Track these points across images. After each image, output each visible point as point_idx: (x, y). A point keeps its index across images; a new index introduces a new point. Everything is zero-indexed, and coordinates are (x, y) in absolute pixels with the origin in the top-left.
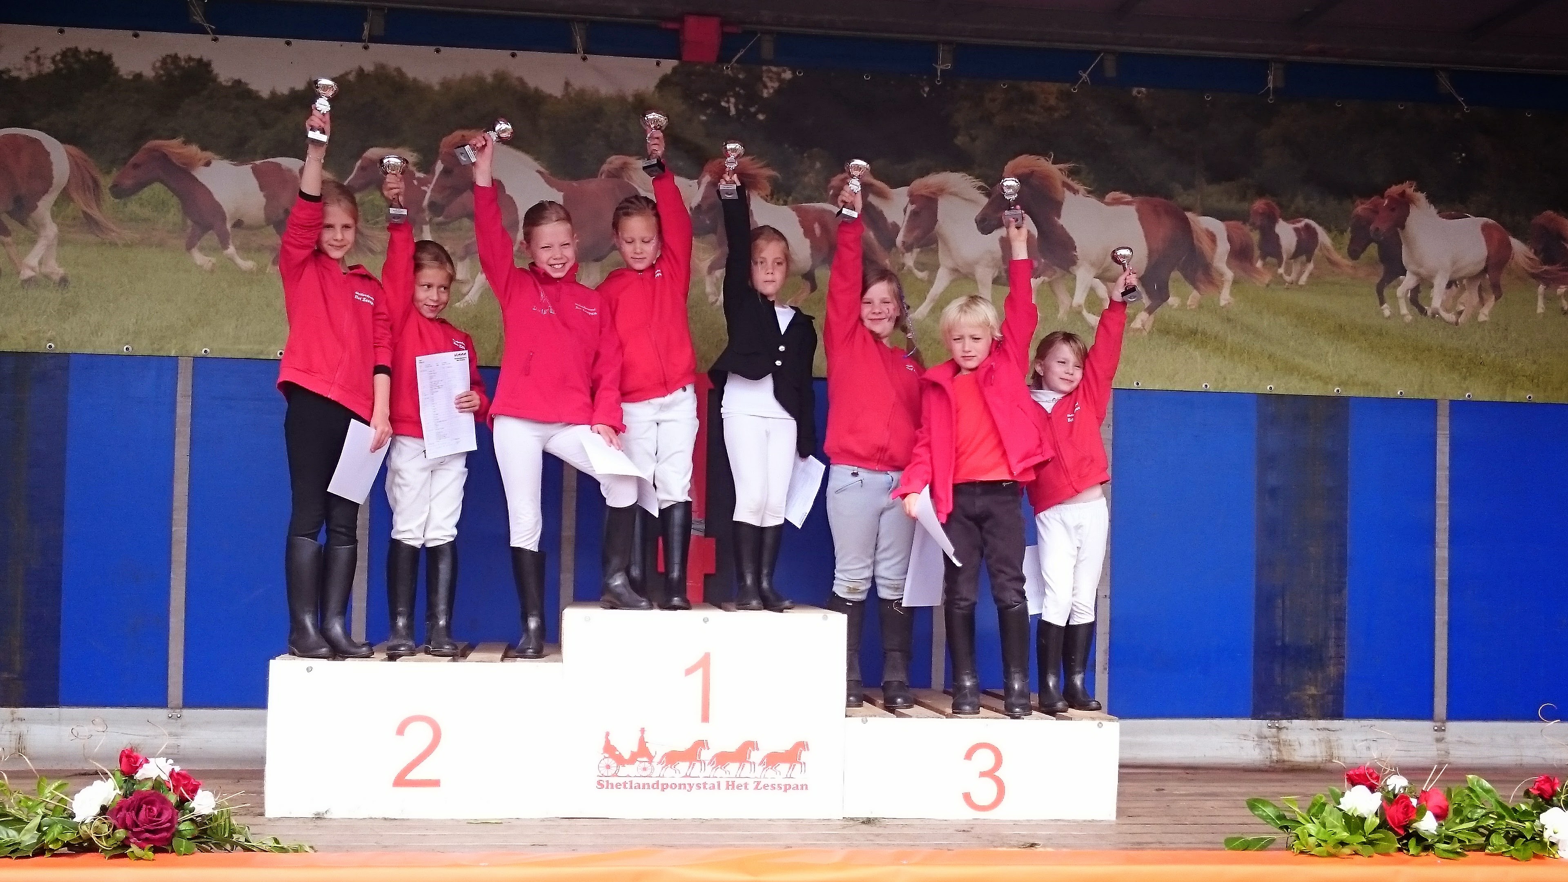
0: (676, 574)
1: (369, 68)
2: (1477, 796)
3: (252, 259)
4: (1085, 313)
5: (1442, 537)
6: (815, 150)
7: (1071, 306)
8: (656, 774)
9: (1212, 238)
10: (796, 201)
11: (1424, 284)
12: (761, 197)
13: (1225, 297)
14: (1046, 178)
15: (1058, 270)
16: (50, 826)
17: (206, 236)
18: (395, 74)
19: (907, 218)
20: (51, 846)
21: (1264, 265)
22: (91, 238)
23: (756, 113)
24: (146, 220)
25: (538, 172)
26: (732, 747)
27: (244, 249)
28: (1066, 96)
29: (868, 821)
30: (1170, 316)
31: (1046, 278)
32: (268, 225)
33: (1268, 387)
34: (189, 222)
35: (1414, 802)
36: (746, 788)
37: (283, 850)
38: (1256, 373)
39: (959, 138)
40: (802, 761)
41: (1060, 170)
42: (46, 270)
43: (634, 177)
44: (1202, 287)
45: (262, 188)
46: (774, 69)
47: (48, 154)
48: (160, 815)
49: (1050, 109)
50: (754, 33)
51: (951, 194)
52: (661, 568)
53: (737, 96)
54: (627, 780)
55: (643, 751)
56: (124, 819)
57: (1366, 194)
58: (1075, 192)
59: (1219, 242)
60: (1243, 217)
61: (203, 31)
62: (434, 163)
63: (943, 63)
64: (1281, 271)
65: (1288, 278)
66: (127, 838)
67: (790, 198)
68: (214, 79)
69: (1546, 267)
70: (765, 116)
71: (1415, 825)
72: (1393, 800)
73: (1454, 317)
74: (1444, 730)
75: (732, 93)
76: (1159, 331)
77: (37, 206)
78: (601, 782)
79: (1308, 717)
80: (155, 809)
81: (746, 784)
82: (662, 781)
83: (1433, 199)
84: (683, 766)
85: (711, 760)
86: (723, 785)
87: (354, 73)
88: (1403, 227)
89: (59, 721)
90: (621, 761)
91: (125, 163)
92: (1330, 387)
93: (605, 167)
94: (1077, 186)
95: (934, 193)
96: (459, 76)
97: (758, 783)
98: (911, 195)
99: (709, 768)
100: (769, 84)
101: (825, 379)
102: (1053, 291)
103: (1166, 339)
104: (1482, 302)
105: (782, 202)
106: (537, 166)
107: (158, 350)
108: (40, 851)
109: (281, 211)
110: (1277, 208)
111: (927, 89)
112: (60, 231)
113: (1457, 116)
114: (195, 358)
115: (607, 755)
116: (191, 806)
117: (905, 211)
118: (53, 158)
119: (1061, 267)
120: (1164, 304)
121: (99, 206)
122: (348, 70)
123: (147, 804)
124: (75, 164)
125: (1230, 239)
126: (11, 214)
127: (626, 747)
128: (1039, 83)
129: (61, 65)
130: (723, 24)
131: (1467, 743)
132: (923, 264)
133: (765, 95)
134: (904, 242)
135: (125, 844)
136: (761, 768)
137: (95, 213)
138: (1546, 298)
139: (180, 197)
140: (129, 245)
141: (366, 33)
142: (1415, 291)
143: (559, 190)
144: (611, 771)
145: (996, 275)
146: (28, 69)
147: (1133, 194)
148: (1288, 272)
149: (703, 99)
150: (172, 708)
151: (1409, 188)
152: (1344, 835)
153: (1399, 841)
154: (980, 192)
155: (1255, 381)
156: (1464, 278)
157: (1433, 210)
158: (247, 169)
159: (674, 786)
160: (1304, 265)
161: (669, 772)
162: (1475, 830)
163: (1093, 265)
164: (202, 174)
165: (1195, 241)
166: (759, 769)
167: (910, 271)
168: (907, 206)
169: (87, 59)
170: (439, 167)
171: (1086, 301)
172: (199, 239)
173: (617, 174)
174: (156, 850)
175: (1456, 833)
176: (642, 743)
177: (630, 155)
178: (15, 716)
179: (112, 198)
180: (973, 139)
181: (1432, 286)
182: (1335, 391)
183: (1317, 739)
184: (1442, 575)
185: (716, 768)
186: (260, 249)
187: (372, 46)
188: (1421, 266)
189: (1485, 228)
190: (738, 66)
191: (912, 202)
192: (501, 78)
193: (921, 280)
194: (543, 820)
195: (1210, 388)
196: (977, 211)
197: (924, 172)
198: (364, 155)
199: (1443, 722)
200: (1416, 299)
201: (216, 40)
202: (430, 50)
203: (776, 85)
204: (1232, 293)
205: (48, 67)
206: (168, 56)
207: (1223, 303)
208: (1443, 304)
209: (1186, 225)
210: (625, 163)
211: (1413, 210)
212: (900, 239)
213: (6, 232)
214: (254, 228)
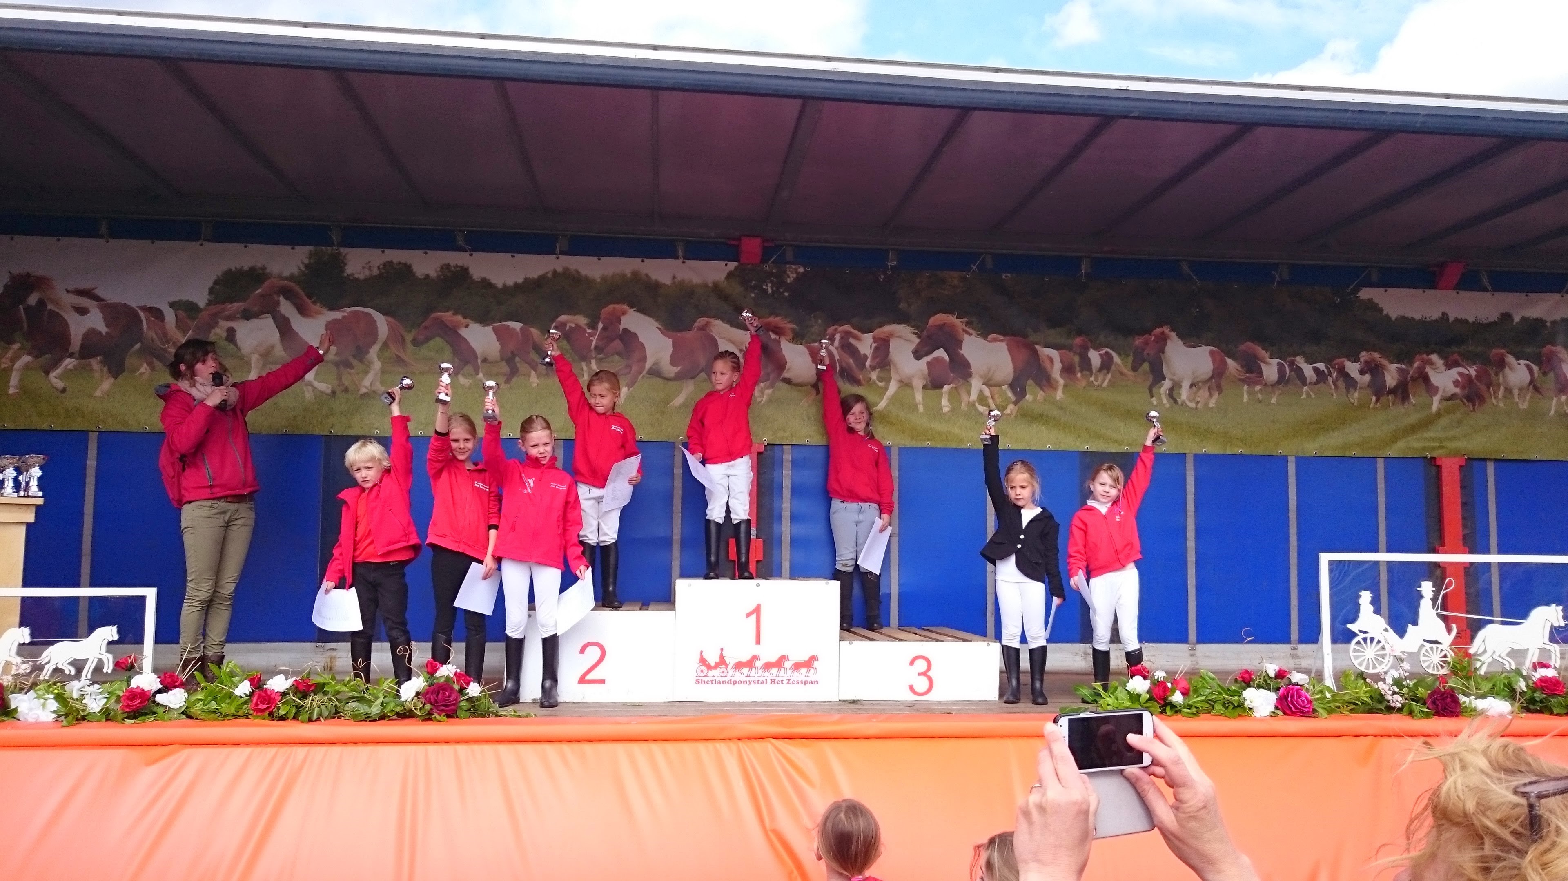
1: (559, 269)
2: (1207, 682)
4: (977, 405)
6: (818, 313)
7: (968, 402)
8: (730, 674)
9: (1051, 360)
10: (806, 343)
11: (1176, 386)
12: (787, 340)
13: (1059, 395)
14: (953, 326)
15: (962, 381)
16: (388, 703)
17: (466, 368)
18: (574, 272)
19: (872, 351)
20: (389, 714)
21: (1082, 376)
23: (784, 292)
24: (432, 359)
25: (658, 328)
26: (774, 658)
28: (963, 279)
29: (853, 702)
30: (1027, 407)
31: (954, 385)
32: (502, 360)
33: (1086, 447)
34: (456, 360)
36: (782, 683)
37: (519, 716)
38: (1078, 440)
39: (902, 304)
40: (815, 666)
41: (961, 322)
42: (373, 388)
43: (713, 329)
44: (1045, 389)
45: (498, 340)
46: (793, 266)
47: (375, 322)
48: (450, 696)
49: (955, 287)
51: (898, 337)
53: (772, 282)
54: (713, 679)
55: (722, 662)
56: (430, 699)
57: (1141, 334)
58: (970, 335)
59: (1055, 363)
60: (1069, 348)
61: (466, 251)
62: (598, 323)
63: (891, 262)
64: (1092, 379)
65: (1096, 383)
66: (431, 709)
67: (803, 340)
68: (471, 277)
69: (1248, 375)
70: (788, 294)
73: (1195, 405)
74: (1192, 649)
75: (769, 281)
76: (1021, 415)
77: (369, 352)
78: (698, 680)
80: (447, 693)
81: (782, 681)
82: (733, 679)
84: (745, 670)
86: (769, 681)
87: (551, 274)
88: (1163, 353)
90: (709, 667)
91: (420, 327)
92: (1123, 447)
93: (696, 325)
94: (971, 331)
95: (887, 337)
96: (611, 274)
97: (789, 680)
98: (874, 338)
99: (760, 671)
100: (791, 275)
102: (958, 393)
103: (1025, 419)
104: (1211, 395)
105: (799, 343)
106: (657, 324)
108: (382, 717)
109: (510, 353)
110: (1088, 342)
111: (882, 277)
112: (383, 366)
113: (1194, 287)
115: (701, 664)
116: (467, 692)
117: (871, 347)
118: (379, 324)
119: (963, 378)
121: (405, 351)
122: (548, 272)
123: (443, 690)
124: (391, 328)
125: (1062, 361)
126: (354, 356)
127: (712, 659)
128: (948, 272)
129: (383, 271)
130: (763, 241)
132: (881, 378)
133: (789, 281)
134: (870, 365)
135: (430, 713)
137: (402, 355)
138: (1249, 393)
139: (451, 346)
140: (422, 374)
141: (558, 249)
142: (1171, 390)
143: (669, 338)
144: (704, 674)
145: (924, 383)
146: (364, 273)
147: (1004, 335)
148: (1096, 379)
149: (752, 283)
151: (1166, 330)
152: (1128, 704)
153: (1161, 707)
154: (914, 335)
155: (1078, 443)
156: (1199, 382)
157: (1180, 342)
158: (489, 329)
160: (1105, 375)
161: (738, 674)
163: (981, 377)
164: (464, 332)
165: (1041, 362)
166: (789, 672)
167: (875, 383)
168: (871, 345)
169: (398, 268)
170: (600, 326)
171: (977, 398)
172: (462, 369)
173: (703, 328)
174: (448, 716)
176: (722, 657)
177: (711, 317)
180: (910, 305)
181: (1181, 387)
184: (1191, 557)
185: (764, 671)
187: (561, 257)
188: (1174, 375)
189: (1212, 353)
190: (773, 264)
191: (875, 342)
192: (636, 275)
193: (881, 388)
194: (665, 702)
195: (1052, 448)
196: (912, 347)
198: (557, 319)
199: (1194, 644)
200: (1172, 395)
201: (471, 255)
202: (594, 259)
203: (795, 275)
204: (1063, 393)
205: (376, 272)
206: (444, 265)
207: (1058, 398)
208: (1188, 397)
209: (1035, 353)
210: (708, 322)
211: (1169, 343)
212: (868, 363)
213: (351, 367)
214: (495, 362)
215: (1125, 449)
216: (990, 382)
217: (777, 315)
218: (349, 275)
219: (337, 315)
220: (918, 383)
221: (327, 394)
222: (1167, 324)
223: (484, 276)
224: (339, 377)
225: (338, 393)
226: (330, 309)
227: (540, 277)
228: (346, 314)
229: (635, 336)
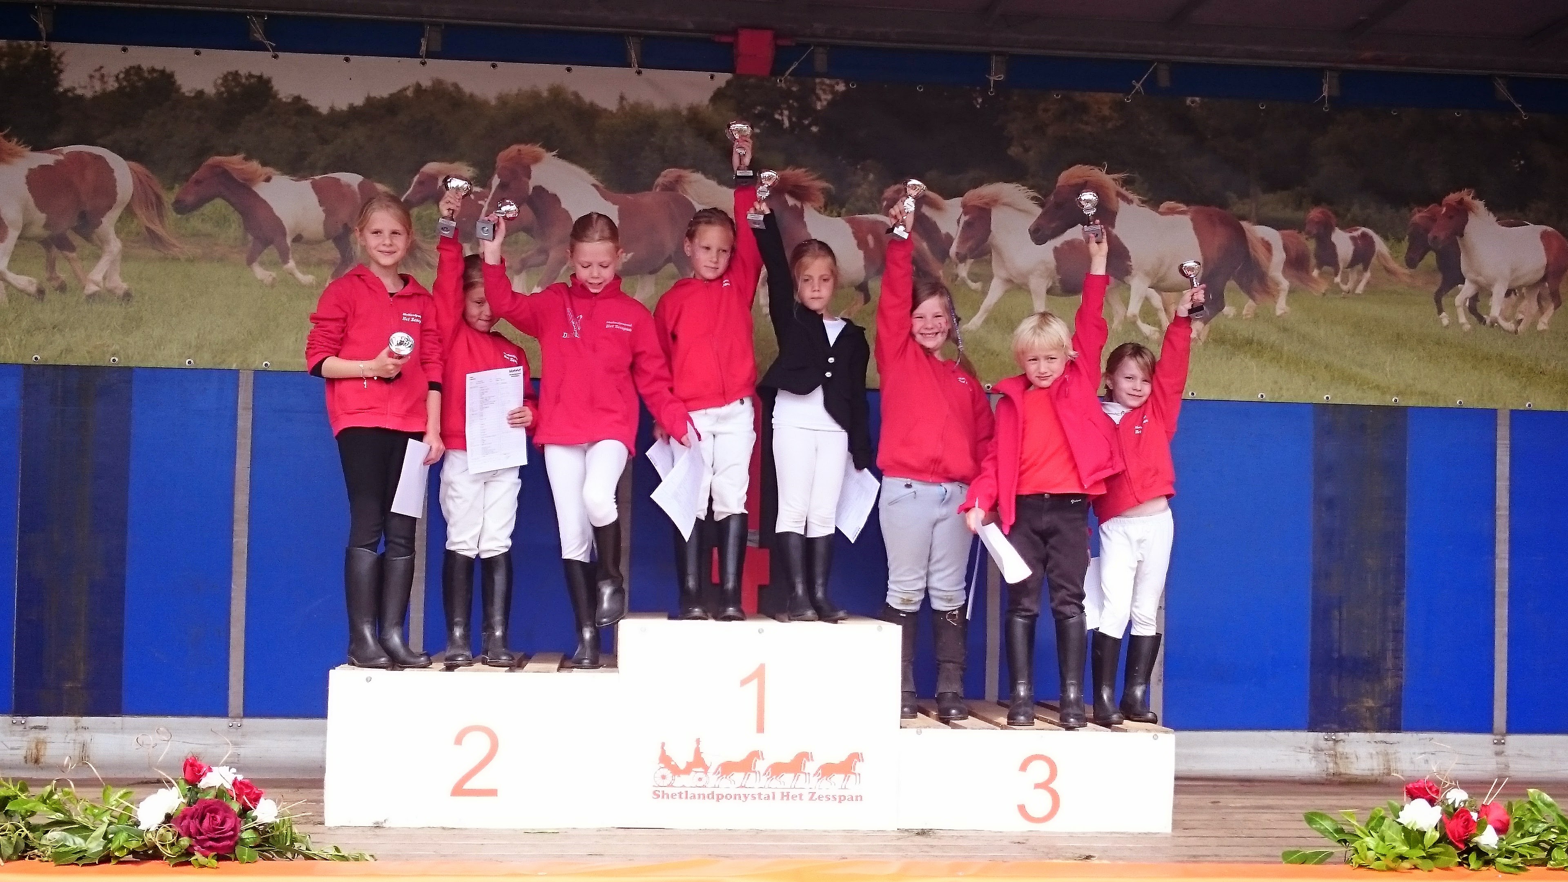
0: (730, 585)
1: (426, 83)
2: (1539, 811)
3: (312, 274)
4: (1139, 323)
5: (1502, 549)
6: (869, 161)
7: (1125, 317)
8: (712, 783)
9: (1268, 246)
10: (850, 212)
11: (1482, 293)
12: (815, 209)
13: (1281, 306)
14: (1099, 188)
16: (115, 833)
17: (267, 251)
18: (452, 89)
19: (960, 228)
20: (117, 854)
21: (1320, 274)
22: (154, 253)
23: (810, 125)
24: (208, 235)
25: (594, 185)
26: (787, 757)
27: (303, 264)
28: (1120, 106)
29: (923, 833)
30: (1225, 325)
32: (328, 239)
33: (1324, 397)
34: (250, 237)
35: (1475, 816)
36: (801, 799)
37: (344, 858)
38: (1313, 383)
39: (1013, 148)
40: (857, 771)
41: (1114, 180)
42: (109, 285)
44: (1257, 296)
45: (321, 203)
46: (827, 81)
47: (112, 171)
48: (223, 823)
49: (1104, 119)
50: (807, 46)
51: (1005, 204)
52: (716, 579)
53: (790, 108)
54: (683, 790)
55: (698, 762)
56: (188, 828)
57: (1425, 202)
58: (1130, 202)
59: (1274, 252)
60: (1298, 226)
61: (263, 48)
62: (490, 177)
63: (996, 74)
64: (1338, 279)
65: (1345, 287)
66: (191, 846)
67: (844, 210)
68: (274, 96)
70: (818, 128)
71: (1476, 839)
72: (1454, 814)
73: (1513, 326)
74: (1504, 743)
75: (786, 106)
76: (1215, 340)
77: (101, 223)
78: (657, 792)
79: (1365, 730)
80: (219, 818)
81: (801, 795)
82: (717, 791)
83: (1492, 207)
84: (738, 777)
85: (767, 770)
86: (778, 796)
87: (411, 89)
88: (1462, 235)
89: (122, 729)
90: (676, 771)
91: (187, 181)
92: (1388, 397)
93: (660, 180)
94: (1131, 196)
95: (987, 204)
96: (515, 91)
97: (814, 793)
98: (964, 206)
99: (764, 778)
100: (823, 97)
101: (878, 390)
103: (1221, 349)
104: (1541, 310)
105: (836, 214)
106: (592, 179)
107: (219, 364)
108: (106, 858)
109: (340, 226)
110: (1332, 216)
111: (980, 100)
112: (124, 246)
113: (1515, 123)
114: (256, 372)
115: (663, 765)
116: (253, 815)
117: (958, 222)
118: (118, 174)
119: (1115, 277)
120: (1220, 314)
121: (162, 222)
122: (406, 86)
123: (211, 812)
124: (139, 182)
125: (1286, 249)
126: (76, 230)
127: (682, 758)
128: (1092, 94)
129: (125, 83)
130: (776, 37)
131: (1528, 756)
132: (976, 274)
133: (819, 108)
134: (957, 254)
135: (189, 852)
136: (816, 778)
137: (158, 228)
139: (241, 213)
140: (191, 260)
141: (423, 48)
142: (1474, 299)
143: (614, 204)
144: (666, 781)
145: (1050, 285)
146: (93, 87)
147: (1187, 204)
148: (1345, 281)
149: (756, 112)
150: (232, 717)
151: (1467, 196)
152: (1404, 849)
153: (1460, 855)
154: (1033, 202)
155: (1312, 391)
156: (1523, 286)
157: (1492, 218)
158: (306, 184)
159: (728, 797)
160: (1361, 274)
161: (725, 782)
162: (1536, 844)
163: (1147, 274)
164: (263, 190)
165: (1251, 250)
166: (814, 779)
167: (964, 282)
168: (960, 218)
169: (150, 77)
170: (496, 181)
171: (1140, 311)
172: (260, 253)
173: (672, 187)
174: (220, 858)
175: (1518, 847)
176: (698, 753)
177: (685, 168)
178: (79, 725)
179: (174, 214)
180: (1026, 150)
181: (1491, 295)
182: (1393, 400)
183: (1374, 752)
184: (1502, 587)
185: (770, 779)
186: (320, 263)
187: (429, 61)
188: (1479, 274)
189: (1544, 236)
190: (792, 79)
191: (965, 213)
192: (556, 92)
193: (975, 291)
194: (599, 830)
195: (1267, 398)
196: (1029, 222)
197: (977, 184)
198: (422, 170)
199: (1504, 735)
200: (1474, 308)
201: (276, 57)
202: (486, 65)
203: (829, 97)
204: (1288, 303)
205: (112, 85)
206: (229, 73)
207: (1279, 312)
208: (1502, 313)
209: (1241, 234)
210: (680, 176)
211: (1471, 217)
212: (953, 250)
213: (72, 249)
214: (314, 243)
215: (1392, 400)
216: (1162, 284)
217: (799, 166)
218: (66, 91)
219: (47, 159)
220: (1039, 285)
221: (29, 295)
222: (1469, 186)
223: (296, 94)
224: (51, 266)
225: (47, 291)
226: (35, 149)
227: (391, 95)
228: (61, 157)
229: (555, 199)
